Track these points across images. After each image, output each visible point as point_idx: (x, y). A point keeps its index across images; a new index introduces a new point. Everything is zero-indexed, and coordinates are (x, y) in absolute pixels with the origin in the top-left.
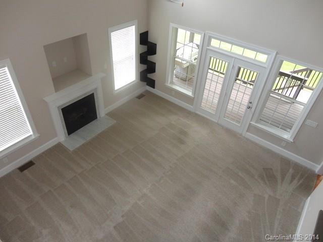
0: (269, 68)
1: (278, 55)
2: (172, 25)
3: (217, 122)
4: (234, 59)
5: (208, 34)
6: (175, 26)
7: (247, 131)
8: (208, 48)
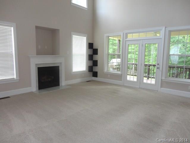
0: (163, 37)
1: (166, 28)
2: (106, 35)
3: (139, 87)
4: (141, 41)
5: (125, 32)
6: (108, 35)
7: (161, 87)
8: (126, 40)
